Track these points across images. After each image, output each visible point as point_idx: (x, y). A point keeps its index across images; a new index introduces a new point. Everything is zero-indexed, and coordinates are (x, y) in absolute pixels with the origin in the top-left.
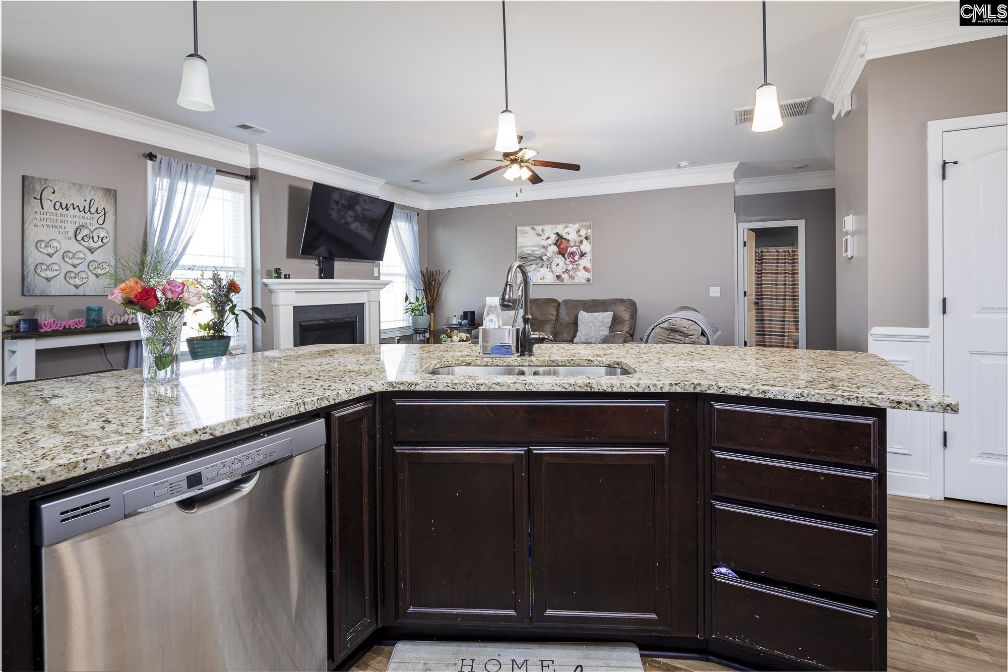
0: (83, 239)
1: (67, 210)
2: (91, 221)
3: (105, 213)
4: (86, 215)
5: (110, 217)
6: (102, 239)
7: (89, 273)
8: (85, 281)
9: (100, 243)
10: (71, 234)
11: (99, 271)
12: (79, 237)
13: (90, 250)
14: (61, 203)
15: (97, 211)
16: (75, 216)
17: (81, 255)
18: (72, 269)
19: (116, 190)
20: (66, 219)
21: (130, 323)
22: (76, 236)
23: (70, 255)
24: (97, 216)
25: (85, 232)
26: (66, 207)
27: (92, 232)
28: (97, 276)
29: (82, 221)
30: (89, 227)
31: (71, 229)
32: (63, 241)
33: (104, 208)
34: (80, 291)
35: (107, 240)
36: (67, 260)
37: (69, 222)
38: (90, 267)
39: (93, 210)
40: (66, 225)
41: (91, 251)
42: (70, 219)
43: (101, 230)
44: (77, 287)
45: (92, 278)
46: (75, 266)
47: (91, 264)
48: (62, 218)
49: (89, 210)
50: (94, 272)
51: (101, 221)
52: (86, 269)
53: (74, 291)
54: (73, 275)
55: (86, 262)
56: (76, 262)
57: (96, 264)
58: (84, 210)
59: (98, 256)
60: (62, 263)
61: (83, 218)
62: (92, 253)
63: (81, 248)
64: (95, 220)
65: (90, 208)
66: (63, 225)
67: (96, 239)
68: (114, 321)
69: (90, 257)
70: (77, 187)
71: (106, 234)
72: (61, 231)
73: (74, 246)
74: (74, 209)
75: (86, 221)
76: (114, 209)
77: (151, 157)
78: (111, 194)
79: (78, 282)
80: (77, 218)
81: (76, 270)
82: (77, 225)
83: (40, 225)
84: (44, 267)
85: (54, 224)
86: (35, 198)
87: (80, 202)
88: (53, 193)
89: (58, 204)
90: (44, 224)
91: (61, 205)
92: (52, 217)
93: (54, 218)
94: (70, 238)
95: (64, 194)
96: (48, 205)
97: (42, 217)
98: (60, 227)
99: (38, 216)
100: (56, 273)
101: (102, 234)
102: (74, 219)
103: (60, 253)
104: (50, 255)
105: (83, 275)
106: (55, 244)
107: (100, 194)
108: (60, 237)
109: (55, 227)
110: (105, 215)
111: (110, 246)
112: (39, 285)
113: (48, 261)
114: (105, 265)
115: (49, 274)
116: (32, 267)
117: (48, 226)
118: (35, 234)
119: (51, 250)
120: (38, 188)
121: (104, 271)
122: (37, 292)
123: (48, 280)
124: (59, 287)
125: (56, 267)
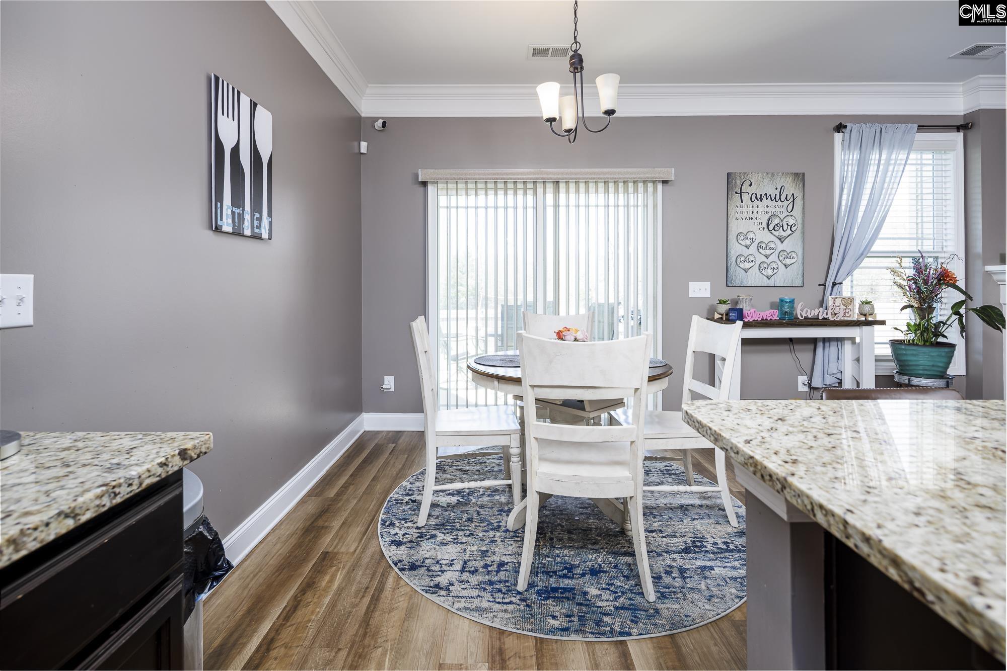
0: (774, 229)
1: (761, 201)
2: (781, 209)
3: (794, 199)
4: (777, 204)
5: (799, 203)
6: (791, 227)
7: (779, 263)
8: (775, 271)
9: (789, 232)
10: (765, 225)
11: (788, 261)
12: (771, 227)
13: (780, 239)
14: (756, 194)
15: (786, 198)
16: (767, 206)
17: (773, 246)
18: (764, 259)
19: (804, 173)
20: (760, 210)
21: (820, 317)
22: (768, 226)
23: (764, 245)
24: (786, 203)
25: (776, 221)
26: (761, 197)
27: (782, 221)
28: (786, 266)
29: (773, 210)
30: (779, 215)
31: (764, 218)
32: (758, 233)
33: (793, 194)
34: (771, 283)
35: (795, 228)
36: (761, 250)
37: (763, 213)
38: (781, 258)
39: (783, 198)
40: (760, 215)
41: (781, 240)
42: (763, 210)
43: (790, 217)
44: (768, 277)
45: (782, 267)
46: (768, 257)
47: (781, 254)
48: (757, 209)
49: (780, 198)
50: (784, 262)
51: (790, 209)
52: (776, 259)
53: (766, 282)
54: (765, 266)
55: (777, 252)
56: (768, 252)
57: (786, 253)
58: (775, 198)
59: (787, 245)
60: (757, 255)
61: (775, 207)
62: (782, 242)
63: (773, 238)
64: (785, 208)
65: (780, 196)
66: (758, 216)
67: (785, 227)
68: (804, 315)
69: (780, 247)
70: (770, 176)
71: (794, 222)
72: (756, 222)
73: (766, 236)
74: (767, 199)
75: (777, 210)
76: (802, 194)
77: (840, 128)
78: (799, 177)
79: (770, 273)
80: (769, 207)
81: (768, 261)
82: (770, 215)
83: (739, 218)
84: (743, 258)
85: (751, 216)
86: (736, 193)
87: (772, 192)
88: (750, 185)
89: (754, 196)
90: (743, 216)
91: (756, 197)
92: (749, 209)
93: (751, 210)
94: (763, 229)
95: (759, 185)
96: (746, 197)
97: (742, 210)
98: (756, 218)
99: (738, 210)
100: (752, 264)
101: (791, 222)
102: (767, 210)
103: (755, 244)
104: (747, 247)
105: (774, 265)
106: (751, 235)
107: (790, 179)
108: (755, 228)
109: (752, 219)
110: (793, 201)
111: (798, 234)
112: (739, 276)
113: (746, 252)
114: (794, 255)
115: (747, 265)
116: (734, 259)
117: (746, 219)
118: (737, 227)
119: (748, 242)
120: (739, 183)
121: (793, 261)
122: (738, 283)
123: (746, 271)
124: (754, 278)
125: (752, 258)
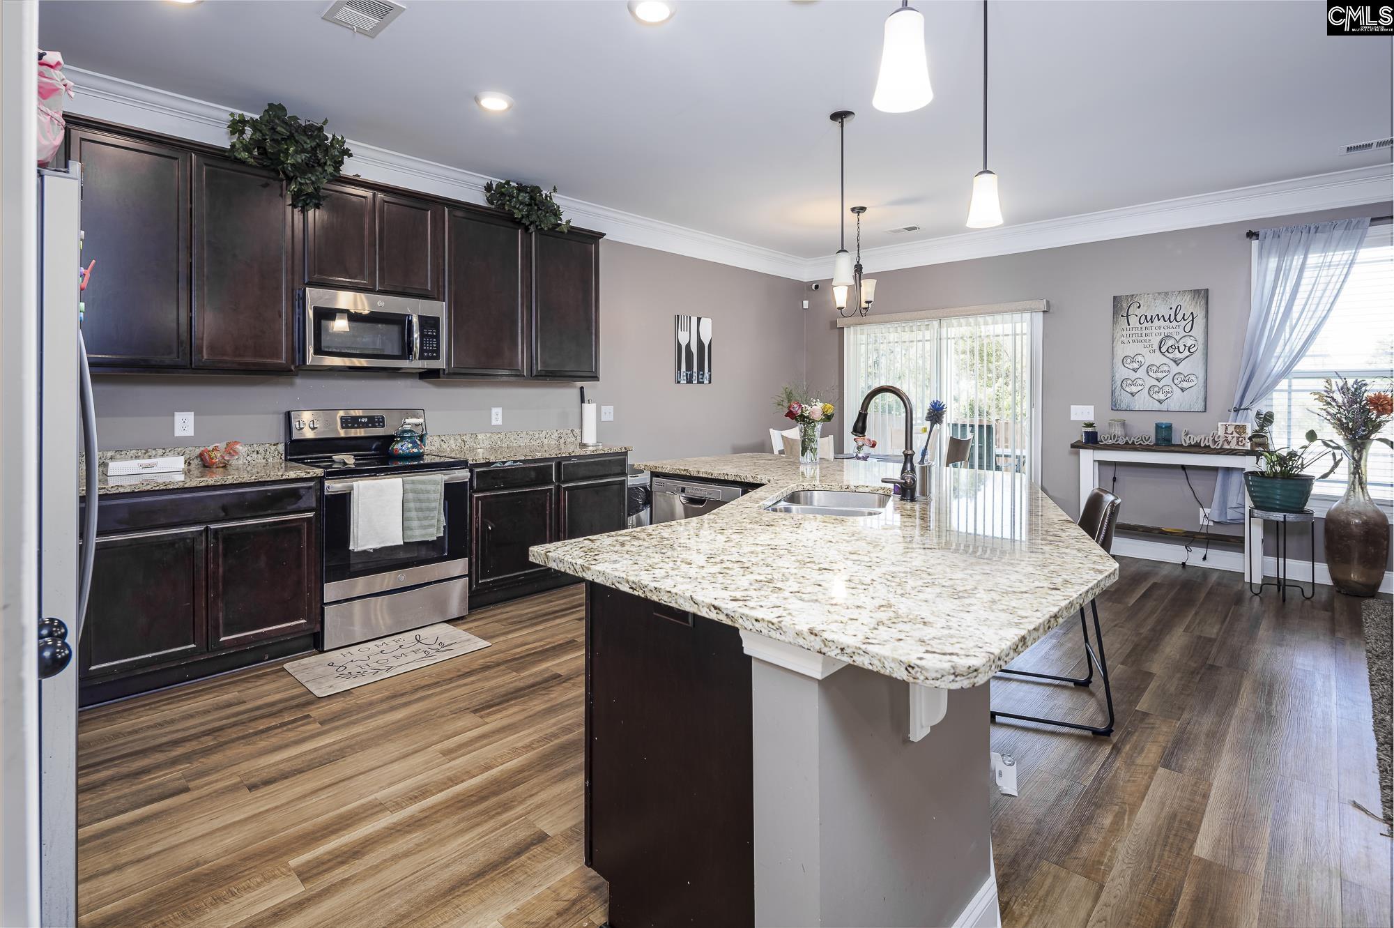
0: (1167, 350)
1: (1152, 322)
2: (1177, 330)
3: (1193, 318)
4: (1171, 324)
5: (1200, 322)
6: (1189, 348)
7: (1174, 386)
8: (1169, 395)
9: (1187, 353)
10: (1156, 347)
11: (1185, 385)
12: (1164, 349)
13: (1175, 362)
14: (1146, 316)
15: (1183, 318)
16: (1160, 328)
17: (1166, 368)
18: (1156, 383)
19: (1207, 290)
20: (1151, 331)
21: (1202, 445)
22: (1160, 348)
23: (1155, 368)
24: (1184, 323)
25: (1170, 342)
26: (1151, 319)
27: (1178, 342)
28: (1183, 390)
29: (1167, 331)
30: (1175, 336)
31: (1155, 341)
32: (1148, 355)
33: (1192, 313)
34: (1164, 407)
35: (1195, 348)
36: (1151, 374)
37: (1154, 334)
38: (1176, 381)
39: (1179, 317)
40: (1150, 337)
41: (1177, 362)
42: (1154, 331)
43: (1188, 338)
44: (1160, 402)
45: (1177, 391)
46: (1160, 380)
47: (1176, 376)
48: (1147, 331)
49: (1175, 318)
50: (1180, 386)
51: (1188, 329)
52: (1170, 382)
53: (1157, 406)
54: (1156, 389)
55: (1171, 376)
56: (1160, 375)
57: (1182, 377)
58: (1169, 319)
59: (1184, 367)
60: (1146, 378)
61: (1168, 327)
62: (1178, 365)
63: (1166, 360)
64: (1182, 328)
65: (1176, 315)
66: (1148, 338)
67: (1182, 348)
68: (1188, 442)
69: (1175, 369)
70: (1162, 296)
71: (1194, 342)
72: (1146, 344)
73: (1158, 359)
74: (1159, 320)
75: (1171, 331)
76: (1203, 313)
77: (1254, 234)
78: (1203, 295)
79: (1162, 396)
80: (1162, 328)
81: (1160, 385)
82: (1162, 336)
83: (1126, 341)
84: (1129, 382)
85: (1139, 338)
86: (1122, 316)
87: (1165, 311)
88: (1139, 307)
89: (1143, 318)
90: (1130, 339)
91: (1146, 318)
92: (1137, 332)
93: (1139, 332)
94: (1154, 351)
95: (1149, 306)
96: (1133, 320)
97: (1128, 333)
98: (1145, 341)
99: (1124, 333)
100: (1140, 388)
101: (1189, 342)
102: (1159, 331)
103: (1145, 367)
104: (1135, 370)
105: (1166, 389)
106: (1140, 358)
107: (1188, 298)
108: (1145, 351)
109: (1141, 341)
110: (1193, 320)
111: (1199, 355)
112: (1125, 400)
113: (1133, 375)
114: (1192, 378)
115: (1134, 389)
116: (1119, 383)
117: (1134, 341)
118: (1122, 350)
119: (1136, 366)
120: (1125, 305)
121: (1191, 384)
122: (1123, 406)
123: (1133, 394)
124: (1143, 401)
125: (1140, 382)
